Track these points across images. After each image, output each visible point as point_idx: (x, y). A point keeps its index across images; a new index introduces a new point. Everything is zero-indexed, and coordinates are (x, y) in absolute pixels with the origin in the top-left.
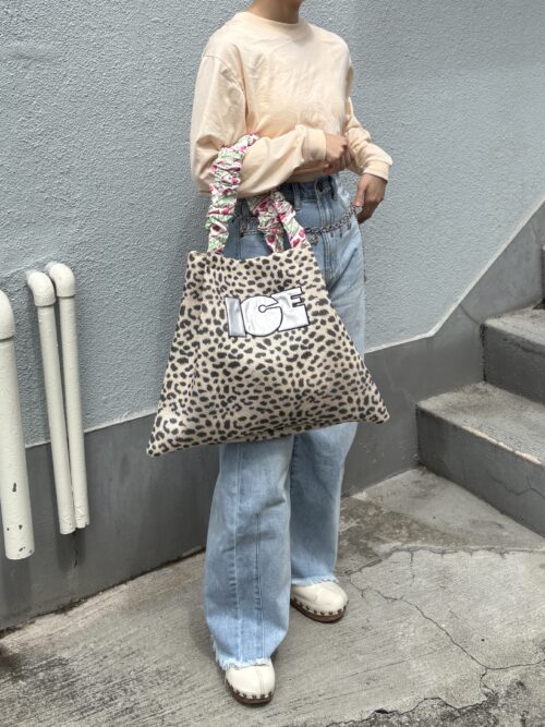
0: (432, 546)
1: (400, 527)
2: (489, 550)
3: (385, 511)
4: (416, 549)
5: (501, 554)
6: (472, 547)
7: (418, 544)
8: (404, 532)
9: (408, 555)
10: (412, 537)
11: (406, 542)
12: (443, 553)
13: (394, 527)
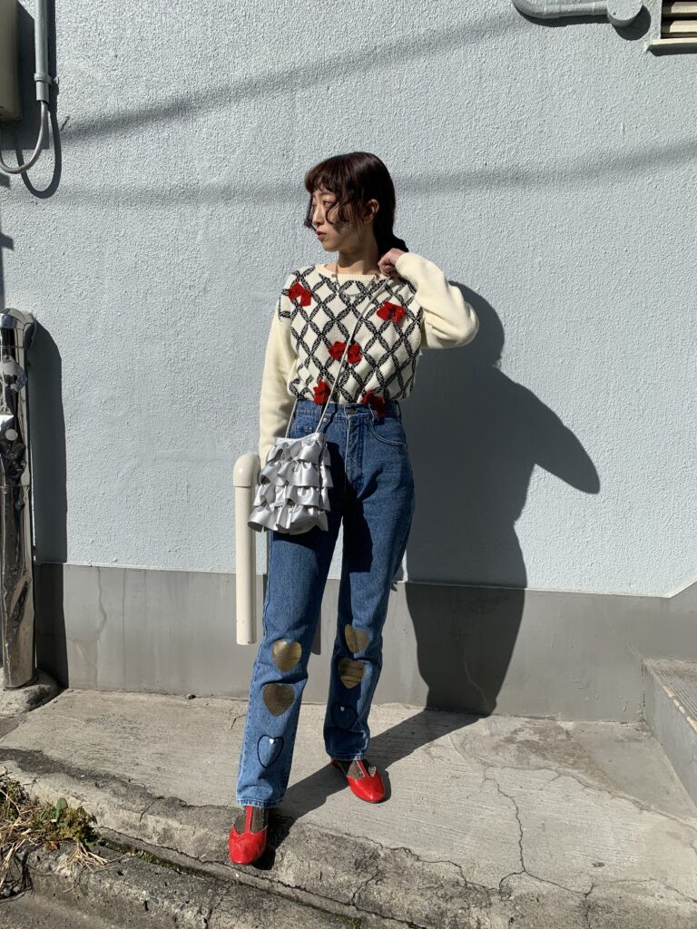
0: (584, 778)
1: (573, 755)
2: (635, 802)
3: (573, 740)
4: (568, 774)
5: (641, 809)
6: (620, 794)
7: (575, 772)
8: (571, 760)
9: (557, 775)
10: (574, 765)
11: (566, 767)
12: (587, 786)
13: (567, 754)
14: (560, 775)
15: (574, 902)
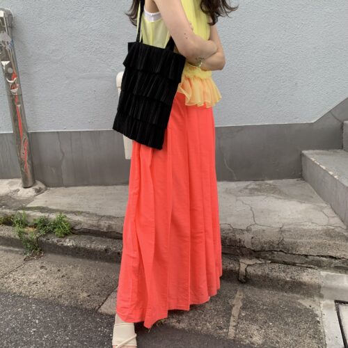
2: (299, 201)
4: (271, 196)
5: (302, 203)
6: (293, 200)
7: (274, 195)
8: (272, 192)
13: (270, 190)
14: (268, 197)
15: (277, 230)
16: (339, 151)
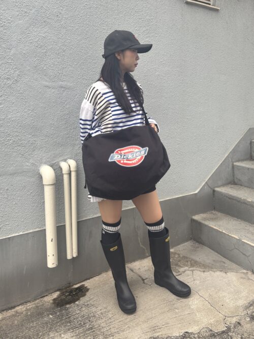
14: (192, 271)
15: (248, 319)
16: (213, 212)
